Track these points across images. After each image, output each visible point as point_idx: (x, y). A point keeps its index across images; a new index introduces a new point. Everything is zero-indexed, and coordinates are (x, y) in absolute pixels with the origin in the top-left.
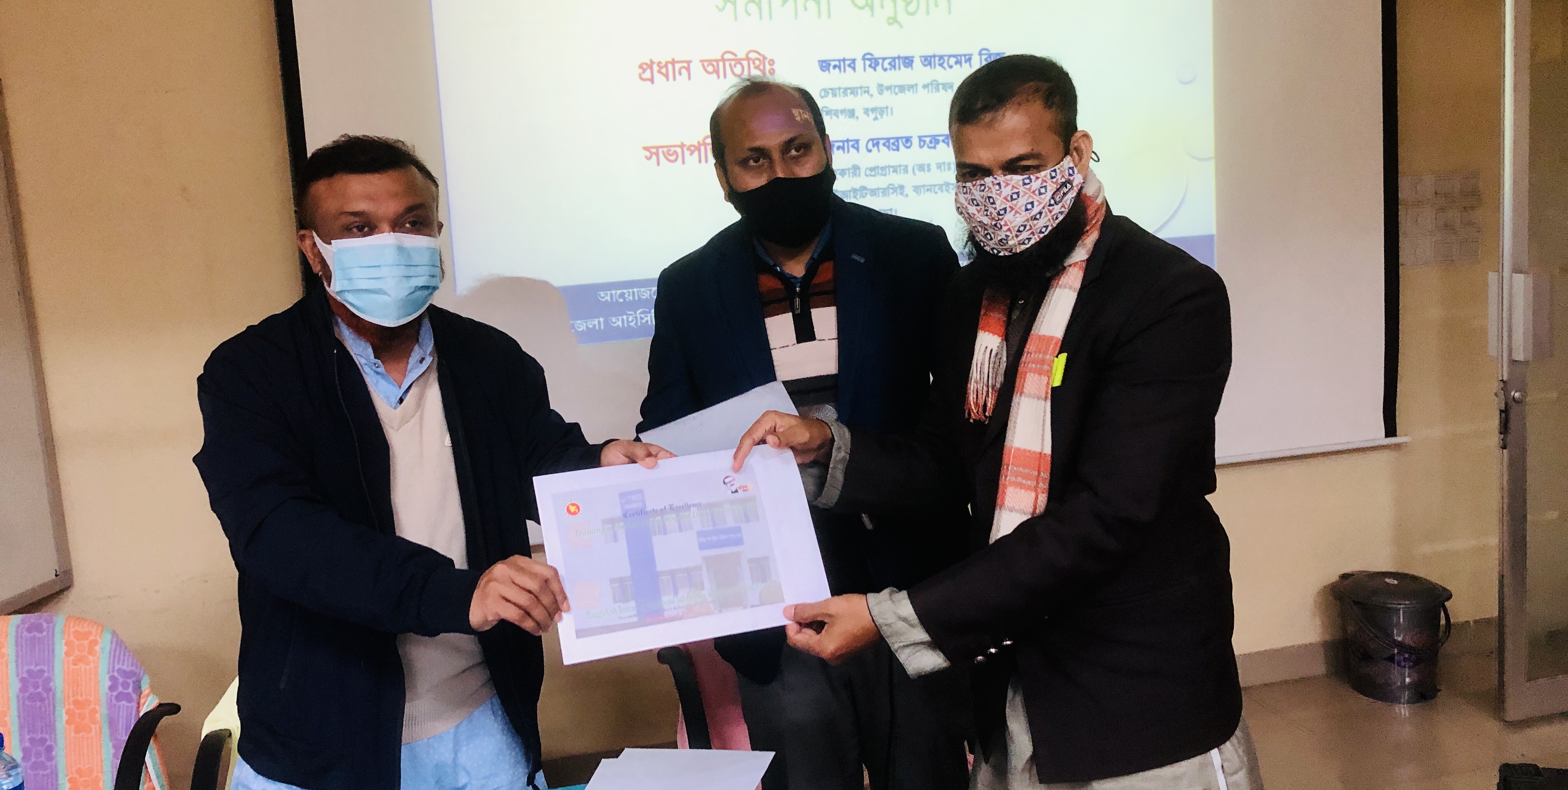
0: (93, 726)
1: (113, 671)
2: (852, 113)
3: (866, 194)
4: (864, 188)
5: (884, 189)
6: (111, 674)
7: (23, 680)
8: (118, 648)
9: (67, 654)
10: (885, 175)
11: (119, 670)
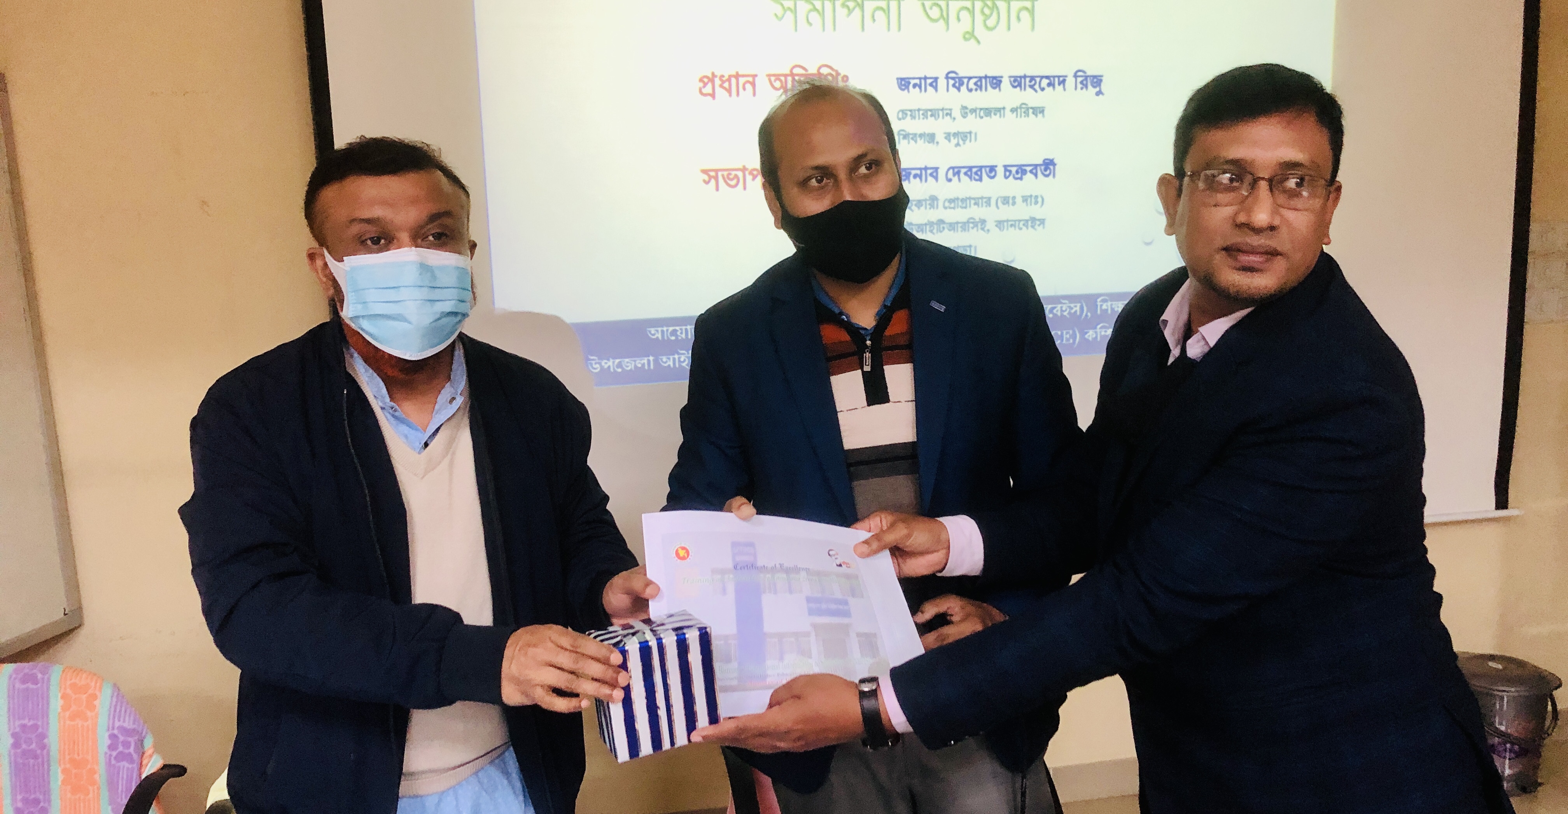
0: (91, 788)
1: (113, 728)
2: (931, 138)
3: (944, 228)
4: (941, 221)
5: (964, 223)
6: (111, 732)
7: (14, 735)
8: (119, 704)
9: (65, 708)
10: (966, 208)
11: (118, 728)
